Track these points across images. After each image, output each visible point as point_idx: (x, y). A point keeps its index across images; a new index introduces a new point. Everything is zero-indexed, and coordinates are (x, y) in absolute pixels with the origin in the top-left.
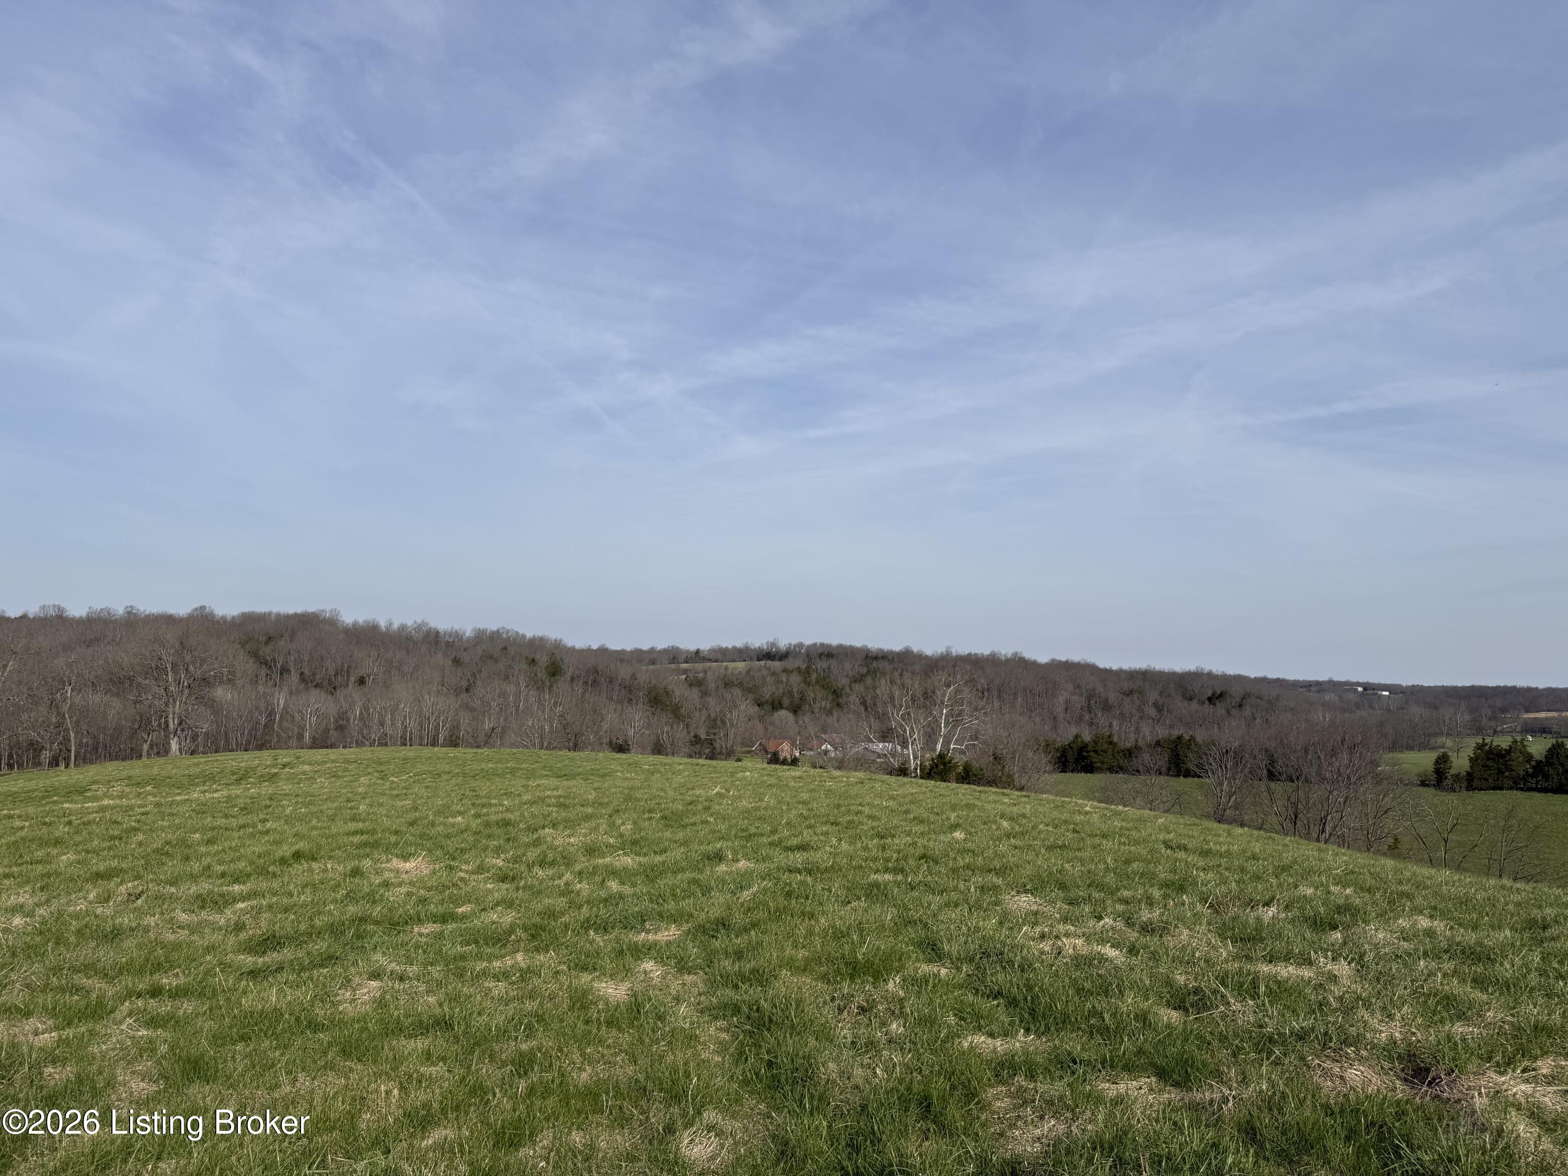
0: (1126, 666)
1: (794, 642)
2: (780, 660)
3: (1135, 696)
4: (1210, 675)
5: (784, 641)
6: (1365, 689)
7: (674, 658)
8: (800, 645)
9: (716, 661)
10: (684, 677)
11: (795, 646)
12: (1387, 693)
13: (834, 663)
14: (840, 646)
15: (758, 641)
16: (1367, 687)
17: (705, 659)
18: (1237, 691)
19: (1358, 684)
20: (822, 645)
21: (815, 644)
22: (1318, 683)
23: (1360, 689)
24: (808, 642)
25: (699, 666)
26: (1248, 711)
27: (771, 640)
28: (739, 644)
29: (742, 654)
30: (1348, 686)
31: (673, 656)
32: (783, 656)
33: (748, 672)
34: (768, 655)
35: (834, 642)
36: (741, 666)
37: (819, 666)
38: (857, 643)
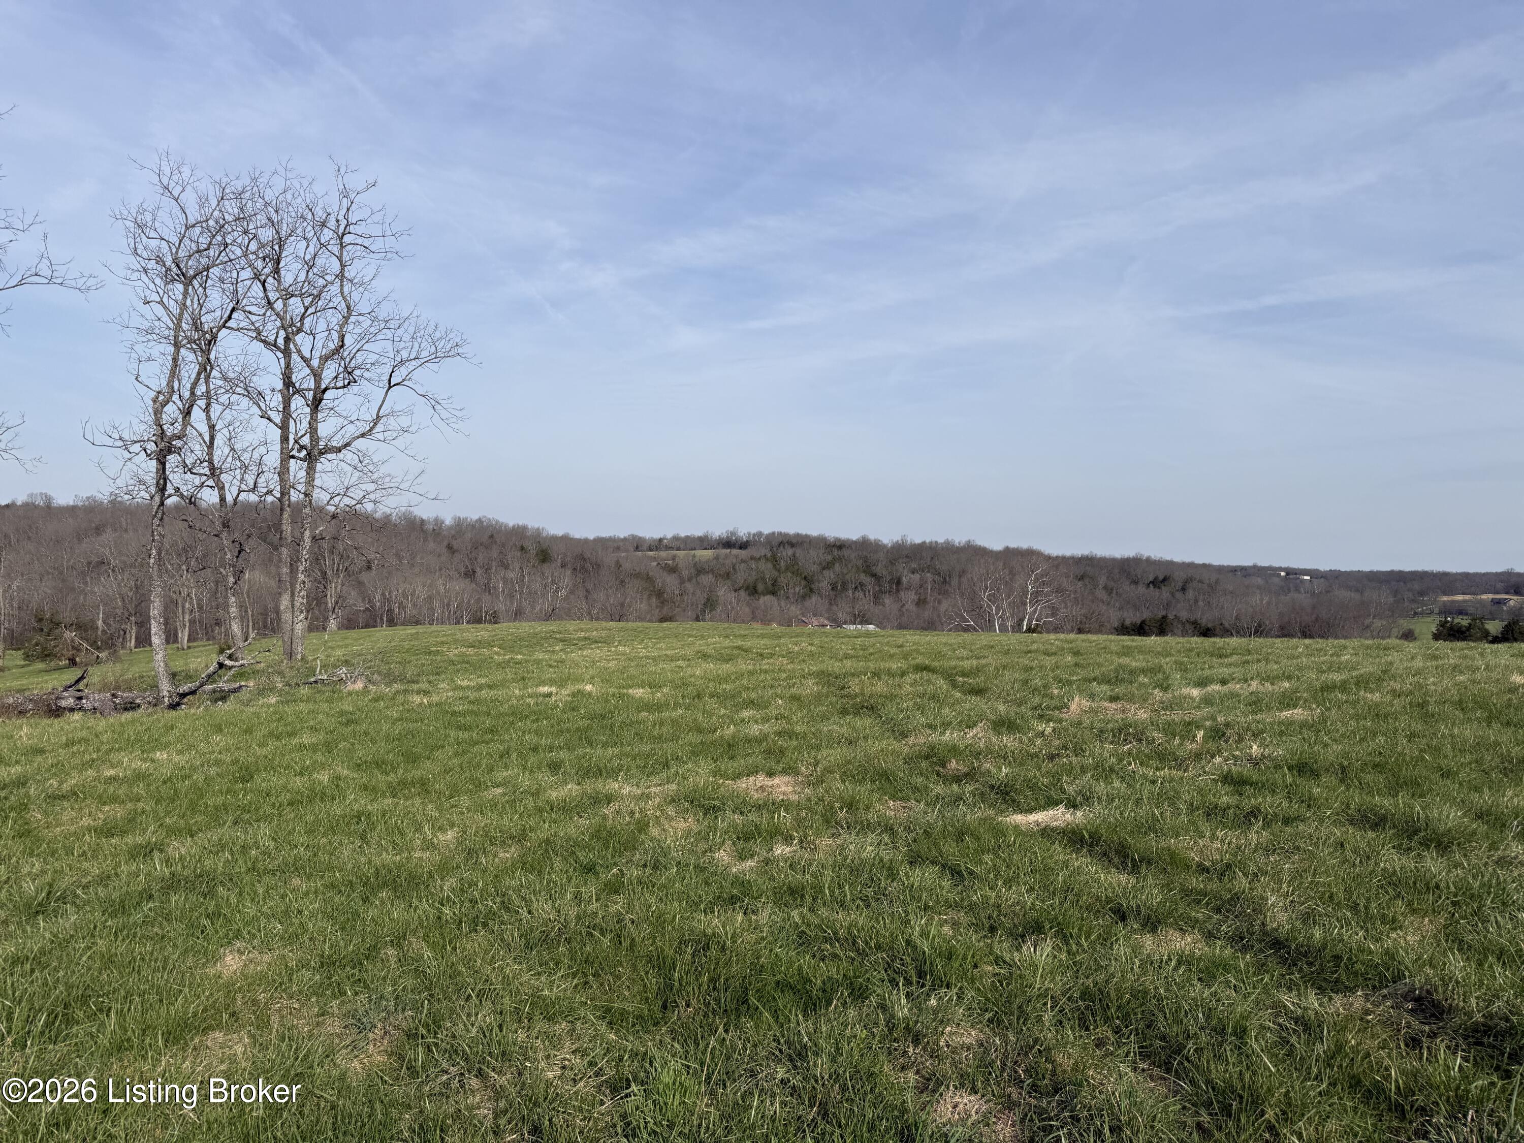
0: (1068, 553)
1: (753, 531)
2: (741, 548)
3: (1087, 581)
4: (1149, 561)
5: (744, 530)
6: (1287, 574)
7: (637, 547)
8: (760, 534)
9: (678, 549)
10: (655, 564)
11: (754, 535)
12: (1308, 578)
13: (799, 552)
14: (798, 535)
15: (718, 531)
16: (1289, 572)
17: (668, 548)
18: (1179, 577)
19: (1281, 569)
20: (780, 534)
21: (774, 533)
22: (1243, 569)
23: (1283, 574)
24: (766, 531)
25: (663, 554)
26: (1190, 594)
27: (731, 529)
28: (698, 533)
29: (704, 542)
30: (1271, 572)
31: (638, 544)
32: (744, 545)
33: (717, 558)
34: (728, 543)
35: (792, 531)
36: (709, 553)
37: (784, 554)
38: (814, 532)
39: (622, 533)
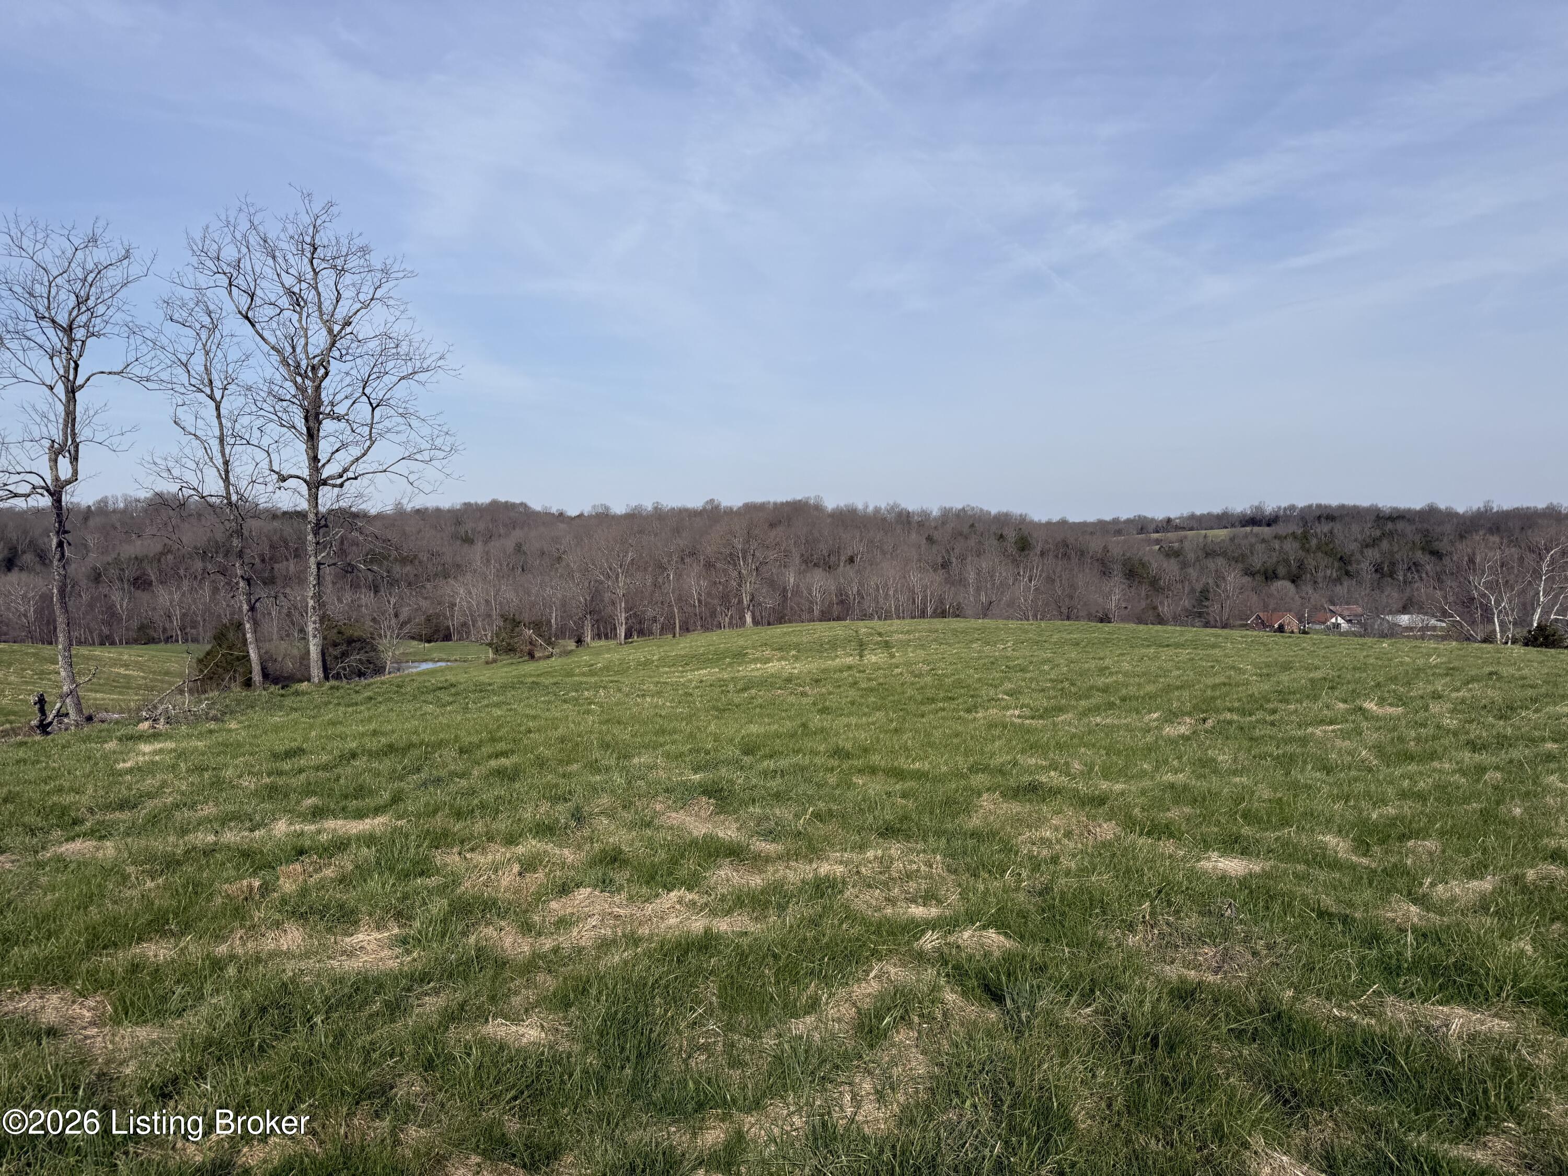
1: (1284, 504)
2: (1269, 525)
5: (1272, 503)
7: (1142, 529)
8: (1292, 508)
9: (1191, 529)
10: (1157, 547)
11: (1285, 509)
13: (1338, 527)
14: (1342, 507)
15: (1241, 505)
17: (1178, 528)
20: (1319, 506)
21: (1310, 506)
24: (1301, 503)
25: (1171, 535)
27: (1256, 504)
28: (1217, 510)
29: (1223, 520)
31: (1142, 526)
32: (1272, 521)
33: (1232, 539)
34: (1253, 520)
35: (1334, 501)
36: (1222, 534)
37: (1318, 530)
38: (1364, 502)
39: (1125, 514)
